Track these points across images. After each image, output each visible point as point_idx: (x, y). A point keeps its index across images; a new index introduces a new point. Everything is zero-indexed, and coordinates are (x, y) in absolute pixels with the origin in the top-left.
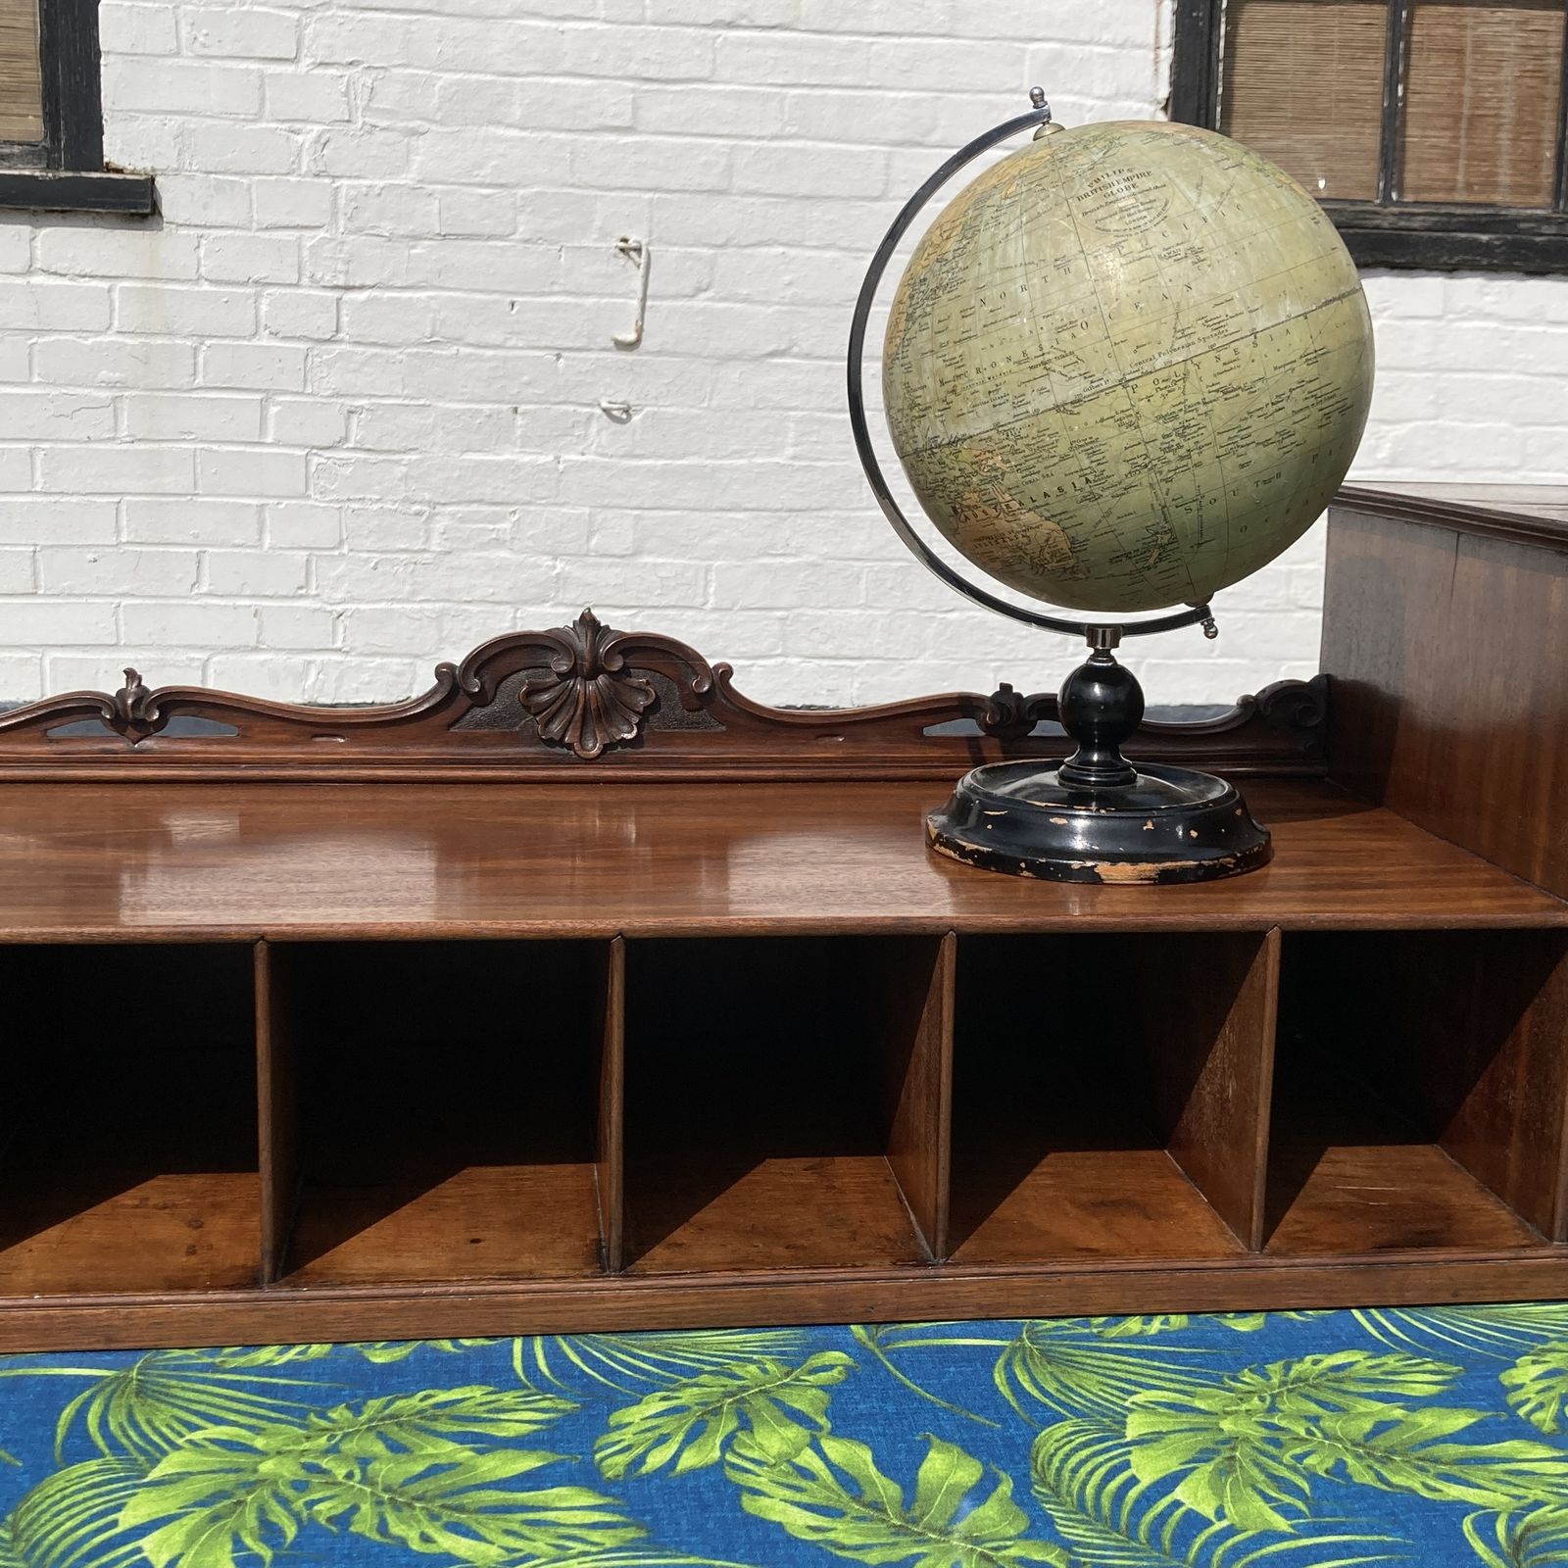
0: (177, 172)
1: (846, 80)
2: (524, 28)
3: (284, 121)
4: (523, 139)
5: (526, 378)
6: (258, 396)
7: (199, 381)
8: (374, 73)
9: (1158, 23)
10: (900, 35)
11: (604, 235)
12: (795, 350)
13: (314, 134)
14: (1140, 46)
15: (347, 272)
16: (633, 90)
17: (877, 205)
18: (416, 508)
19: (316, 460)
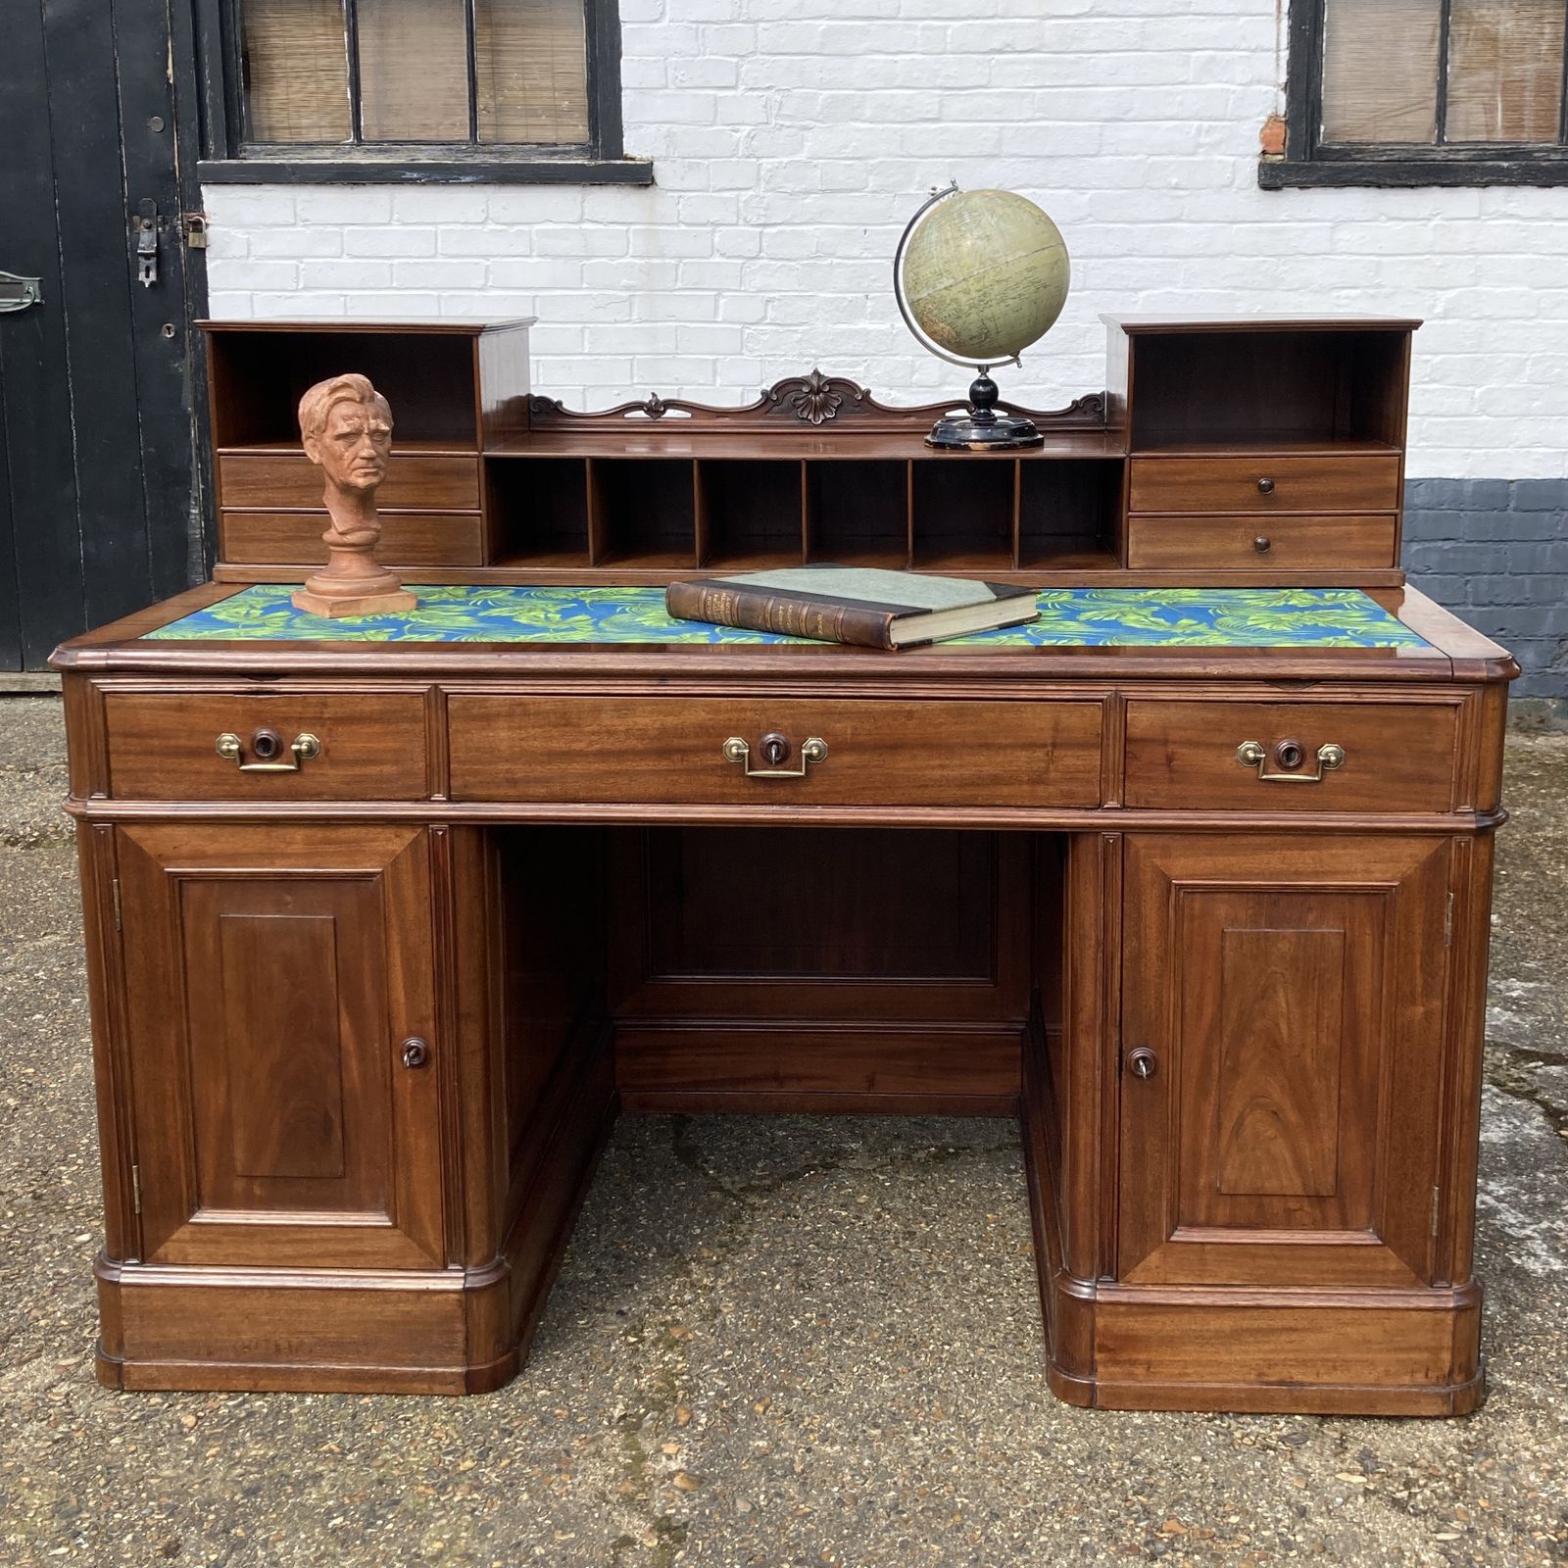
0: (666, 158)
1: (1073, 82)
2: (873, 61)
3: (728, 125)
4: (871, 129)
5: (873, 277)
6: (714, 293)
7: (679, 285)
8: (782, 93)
9: (1278, 35)
10: (1108, 51)
11: (922, 186)
13: (745, 133)
14: (1267, 50)
15: (766, 215)
16: (939, 96)
17: (1094, 160)
19: (748, 331)
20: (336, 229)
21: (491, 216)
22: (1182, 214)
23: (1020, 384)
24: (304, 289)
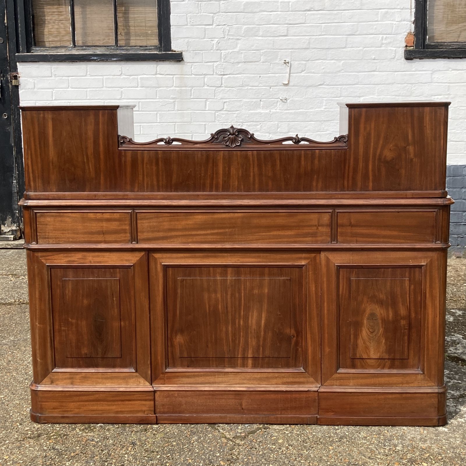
0: (187, 51)
1: (336, 21)
2: (262, 14)
3: (209, 38)
4: (262, 39)
5: (263, 93)
6: (205, 100)
7: (192, 97)
8: (229, 26)
9: (411, 3)
10: (348, 10)
11: (281, 60)
12: (325, 84)
13: (216, 41)
14: (407, 9)
15: (223, 71)
16: (287, 27)
17: (344, 49)
18: (239, 123)
19: (217, 114)
20: (67, 78)
21: (123, 73)
22: (376, 69)
23: (318, 132)
24: (55, 100)
